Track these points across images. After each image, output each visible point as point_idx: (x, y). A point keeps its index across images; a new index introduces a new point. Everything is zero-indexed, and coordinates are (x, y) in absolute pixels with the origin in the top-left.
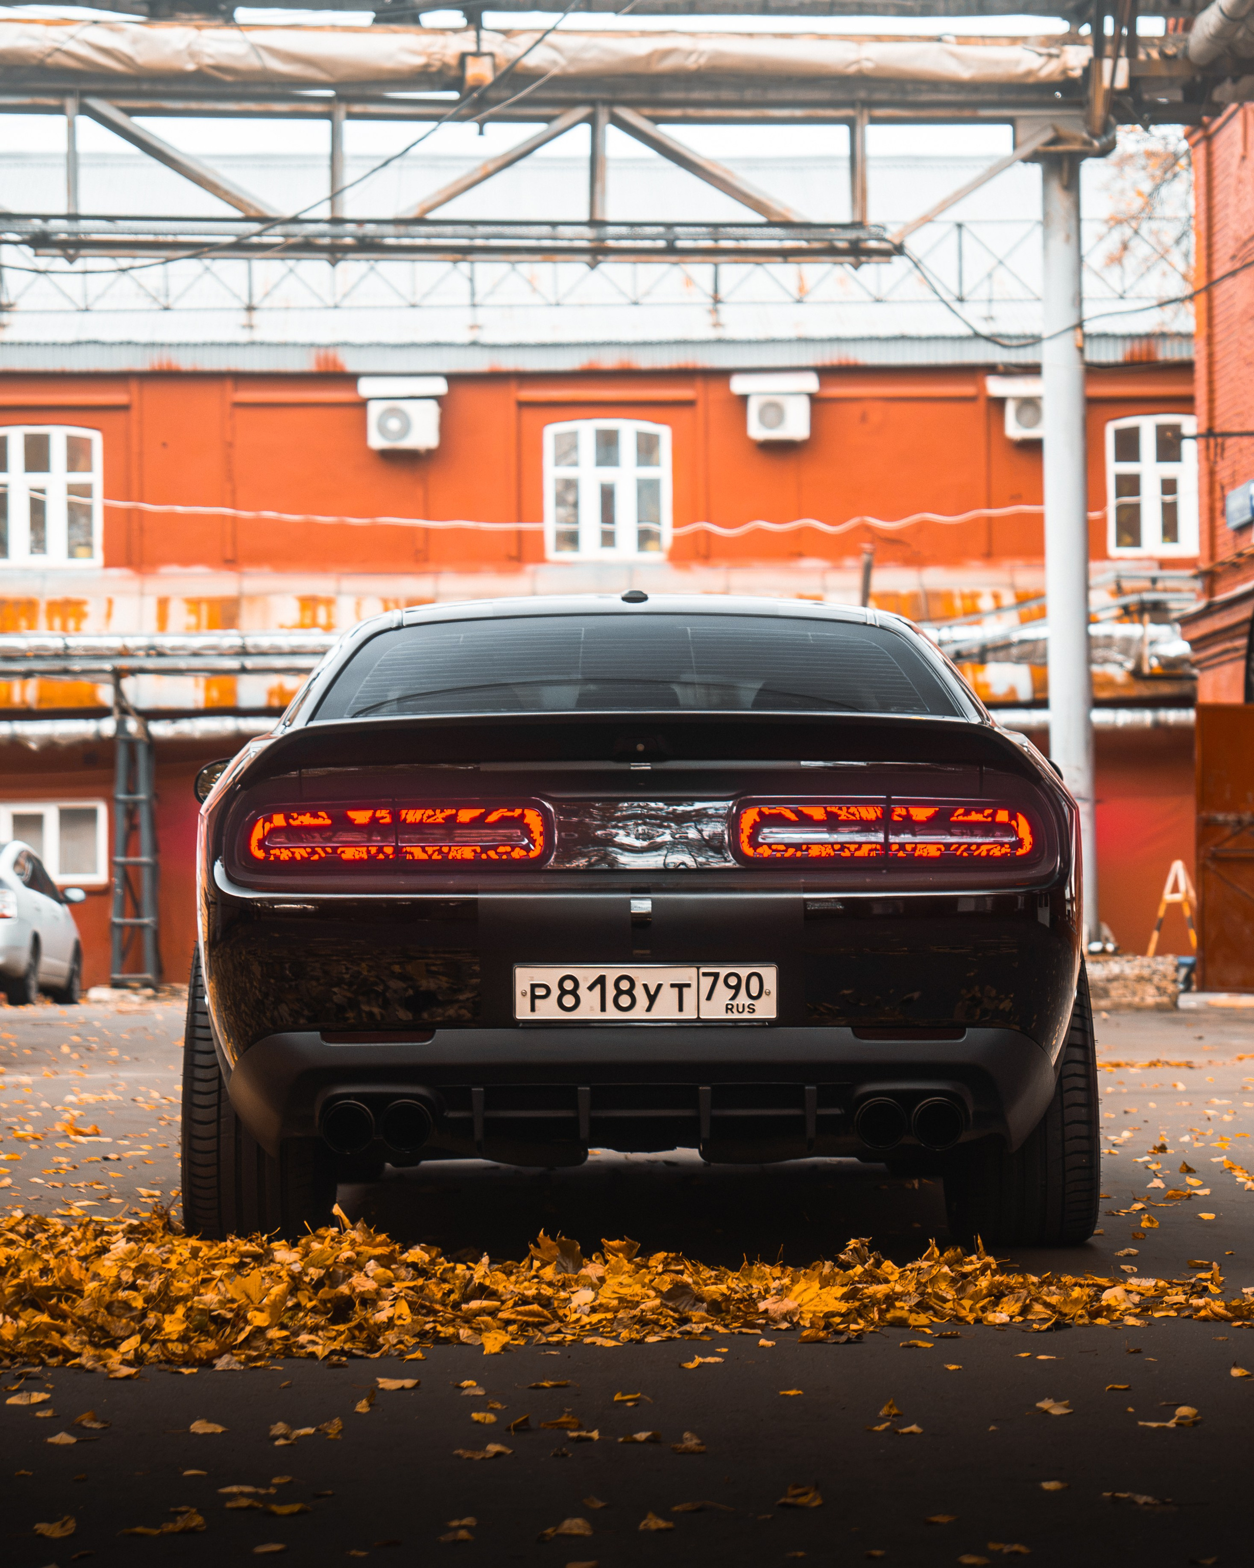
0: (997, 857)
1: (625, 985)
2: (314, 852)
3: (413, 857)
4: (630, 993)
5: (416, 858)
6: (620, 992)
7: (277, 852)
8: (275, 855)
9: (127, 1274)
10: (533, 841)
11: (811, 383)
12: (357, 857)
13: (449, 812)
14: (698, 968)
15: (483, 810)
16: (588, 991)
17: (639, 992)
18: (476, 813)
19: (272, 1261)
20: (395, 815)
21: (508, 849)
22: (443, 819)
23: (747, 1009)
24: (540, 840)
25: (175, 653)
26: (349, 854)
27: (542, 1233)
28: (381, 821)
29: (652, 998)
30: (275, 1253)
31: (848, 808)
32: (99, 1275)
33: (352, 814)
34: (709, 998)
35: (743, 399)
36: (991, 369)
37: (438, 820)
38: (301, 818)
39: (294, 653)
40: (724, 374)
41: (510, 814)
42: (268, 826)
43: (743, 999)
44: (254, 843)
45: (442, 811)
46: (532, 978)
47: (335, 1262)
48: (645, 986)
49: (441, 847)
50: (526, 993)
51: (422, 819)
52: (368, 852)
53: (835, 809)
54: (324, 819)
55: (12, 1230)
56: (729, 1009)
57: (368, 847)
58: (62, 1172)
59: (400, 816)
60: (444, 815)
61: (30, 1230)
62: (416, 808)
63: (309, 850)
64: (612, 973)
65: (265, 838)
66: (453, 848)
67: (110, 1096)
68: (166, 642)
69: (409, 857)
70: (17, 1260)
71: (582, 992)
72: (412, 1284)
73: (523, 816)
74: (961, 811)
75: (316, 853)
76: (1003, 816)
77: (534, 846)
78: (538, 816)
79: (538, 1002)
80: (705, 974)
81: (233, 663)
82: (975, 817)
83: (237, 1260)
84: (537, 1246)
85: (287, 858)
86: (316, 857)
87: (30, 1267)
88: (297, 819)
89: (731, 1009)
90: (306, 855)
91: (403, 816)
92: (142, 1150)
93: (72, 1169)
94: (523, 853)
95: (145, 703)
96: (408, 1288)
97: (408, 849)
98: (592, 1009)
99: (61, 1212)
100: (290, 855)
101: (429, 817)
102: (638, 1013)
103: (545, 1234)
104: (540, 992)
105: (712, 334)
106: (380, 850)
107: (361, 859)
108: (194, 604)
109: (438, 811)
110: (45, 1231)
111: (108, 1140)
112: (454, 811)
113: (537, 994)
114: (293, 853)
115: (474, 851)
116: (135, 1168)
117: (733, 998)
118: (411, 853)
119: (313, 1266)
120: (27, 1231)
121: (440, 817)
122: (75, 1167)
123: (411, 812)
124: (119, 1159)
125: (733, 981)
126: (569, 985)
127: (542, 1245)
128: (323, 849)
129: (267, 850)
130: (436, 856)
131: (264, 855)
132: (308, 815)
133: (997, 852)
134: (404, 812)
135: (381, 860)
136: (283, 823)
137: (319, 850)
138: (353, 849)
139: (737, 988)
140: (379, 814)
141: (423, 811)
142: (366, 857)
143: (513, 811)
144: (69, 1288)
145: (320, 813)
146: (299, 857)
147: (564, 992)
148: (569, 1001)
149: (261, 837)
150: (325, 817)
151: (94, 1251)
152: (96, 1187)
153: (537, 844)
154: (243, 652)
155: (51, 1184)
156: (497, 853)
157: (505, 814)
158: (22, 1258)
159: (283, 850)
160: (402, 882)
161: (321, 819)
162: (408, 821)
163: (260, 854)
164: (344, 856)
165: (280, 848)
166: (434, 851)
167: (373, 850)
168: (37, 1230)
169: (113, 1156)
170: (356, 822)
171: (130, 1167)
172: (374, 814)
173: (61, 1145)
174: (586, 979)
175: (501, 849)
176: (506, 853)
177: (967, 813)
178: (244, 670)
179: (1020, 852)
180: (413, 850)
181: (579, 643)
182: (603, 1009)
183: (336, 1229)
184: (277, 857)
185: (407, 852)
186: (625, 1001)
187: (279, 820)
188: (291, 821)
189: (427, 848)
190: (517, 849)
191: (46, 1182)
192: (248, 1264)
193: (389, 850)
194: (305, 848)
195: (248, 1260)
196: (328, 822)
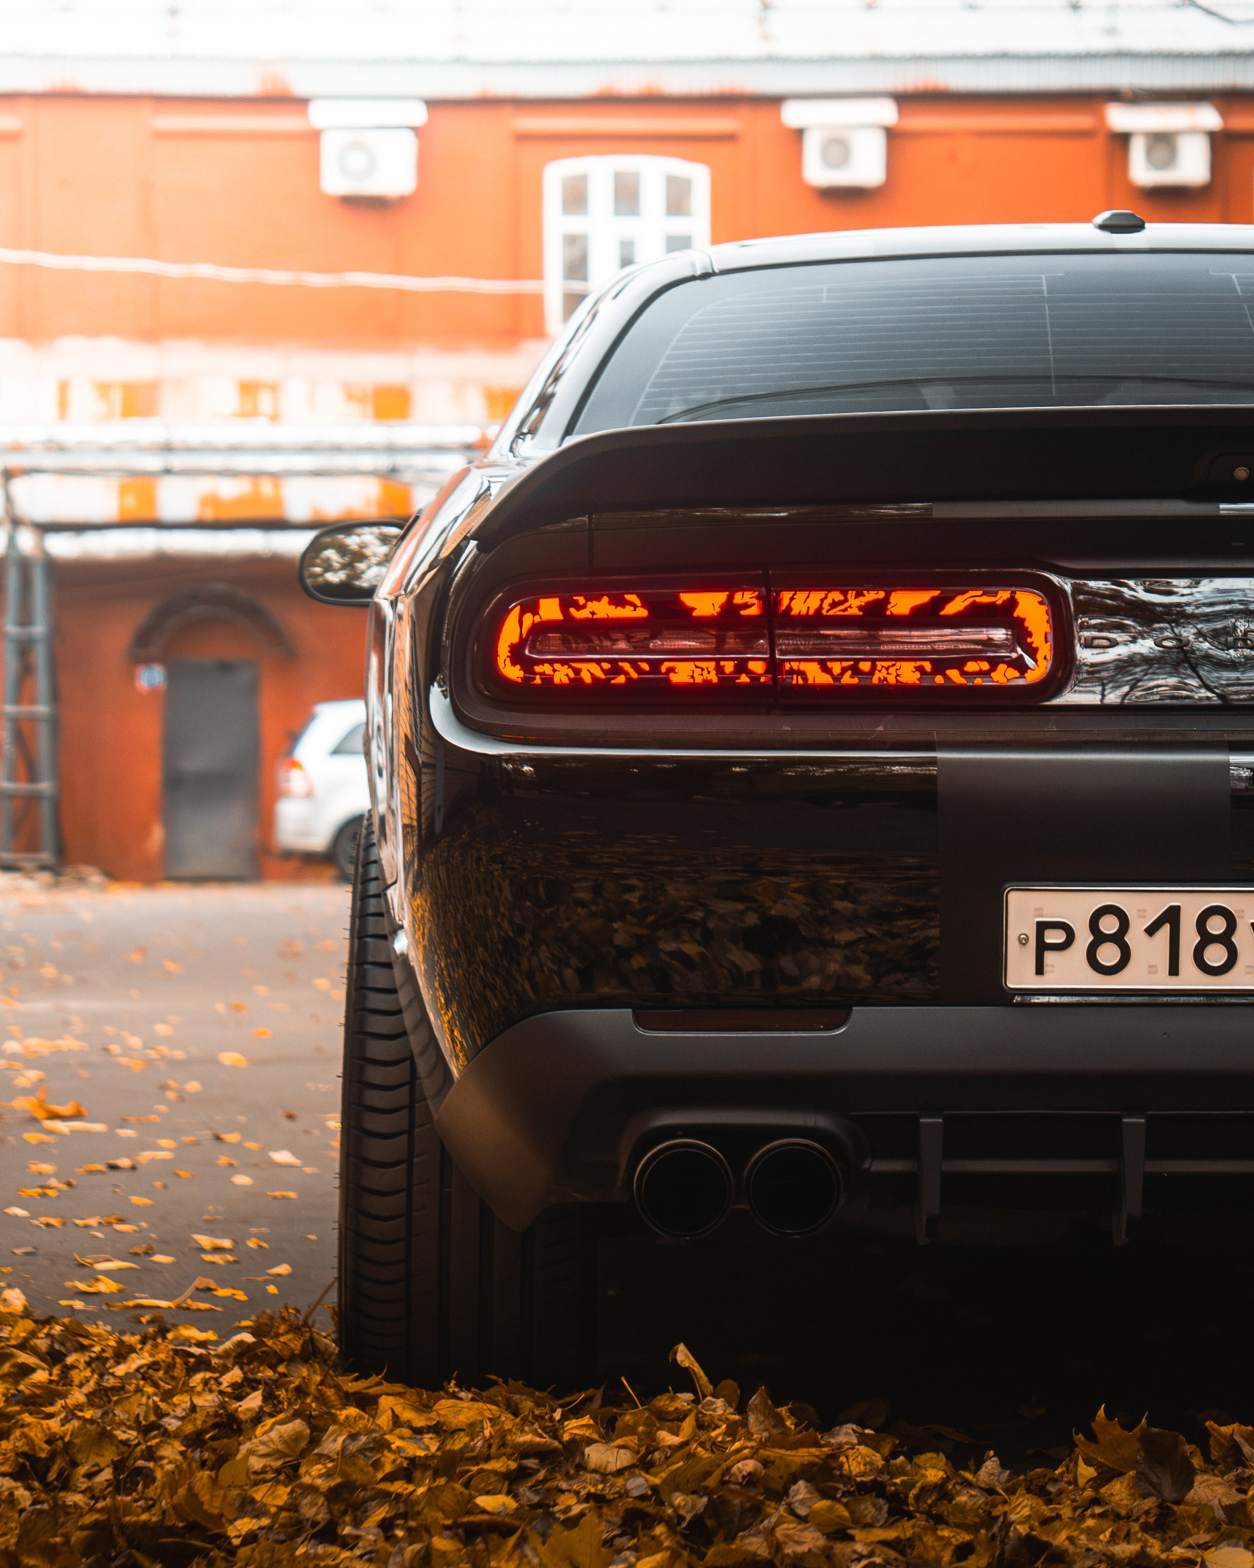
1: (1216, 926)
2: (618, 671)
3: (805, 679)
4: (1226, 939)
5: (810, 681)
6: (1206, 939)
7: (547, 669)
8: (542, 674)
9: (313, 1504)
10: (1033, 652)
11: (887, 112)
12: (699, 679)
13: (871, 596)
15: (936, 593)
16: (1146, 936)
17: (1244, 939)
18: (922, 597)
19: (581, 1467)
20: (770, 604)
21: (985, 666)
22: (860, 608)
24: (1045, 650)
25: (81, 448)
26: (683, 673)
27: (1101, 1412)
28: (743, 612)
30: (587, 1451)
32: (253, 1501)
33: (688, 599)
35: (799, 134)
36: (1114, 96)
37: (850, 612)
38: (593, 606)
39: (234, 449)
40: (775, 101)
41: (986, 599)
42: (528, 619)
44: (503, 651)
45: (859, 595)
46: (1039, 911)
47: (723, 1483)
49: (857, 661)
50: (1027, 939)
51: (821, 608)
52: (719, 670)
54: (635, 607)
55: (23, 1346)
57: (718, 661)
58: (49, 1192)
59: (778, 602)
60: (862, 601)
61: (57, 1346)
62: (810, 587)
63: (606, 666)
64: (1192, 902)
65: (522, 642)
66: (879, 664)
67: (68, 1043)
68: (69, 434)
69: (797, 680)
70: (68, 1445)
71: (1135, 937)
72: (890, 1534)
73: (1012, 603)
75: (622, 671)
77: (1036, 661)
78: (1041, 603)
79: (1050, 958)
81: (153, 463)
83: (513, 1465)
84: (1092, 1437)
85: (565, 680)
86: (621, 679)
87: (93, 1459)
88: (584, 607)
90: (601, 675)
91: (785, 602)
92: (163, 1149)
93: (64, 1187)
94: (1013, 673)
95: (44, 514)
96: (884, 1543)
97: (795, 665)
98: (1152, 969)
99: (82, 1287)
100: (572, 675)
101: (834, 605)
103: (1109, 1415)
104: (1054, 937)
105: (758, 49)
106: (742, 667)
107: (707, 682)
108: (104, 389)
109: (851, 595)
110: (83, 1348)
111: (99, 1127)
112: (881, 595)
113: (1048, 941)
114: (577, 671)
115: (920, 669)
116: (165, 1186)
118: (802, 673)
119: (677, 1488)
120: (51, 1346)
121: (854, 605)
122: (69, 1185)
123: (801, 596)
124: (133, 1168)
126: (1109, 925)
127: (1100, 1437)
128: (634, 663)
129: (528, 665)
130: (847, 679)
131: (521, 674)
132: (605, 599)
134: (786, 596)
135: (744, 685)
136: (557, 615)
137: (627, 666)
138: (691, 665)
140: (739, 598)
141: (822, 595)
142: (715, 679)
143: (995, 594)
144: (193, 1528)
145: (629, 597)
146: (588, 679)
147: (1099, 938)
148: (1109, 954)
149: (515, 640)
150: (638, 602)
151: (210, 1422)
152: (119, 1227)
153: (1040, 656)
154: (167, 448)
155: (43, 1219)
156: (963, 673)
157: (978, 600)
158: (77, 1441)
159: (557, 666)
160: (786, 726)
161: (629, 608)
162: (795, 612)
163: (514, 673)
164: (674, 678)
165: (551, 662)
166: (844, 670)
167: (729, 667)
168: (69, 1345)
169: (124, 1162)
170: (695, 614)
171: (158, 1184)
172: (730, 598)
173: (32, 1137)
174: (1142, 913)
175: (971, 667)
176: (981, 673)
178: (168, 472)
180: (804, 666)
181: (1043, 300)
182: (1174, 970)
183: (689, 1396)
184: (548, 679)
185: (792, 671)
186: (1216, 955)
187: (550, 609)
188: (573, 611)
189: (830, 664)
190: (1002, 667)
191: (35, 1215)
192: (533, 1472)
193: (757, 667)
194: (598, 662)
195: (531, 1463)
196: (642, 613)
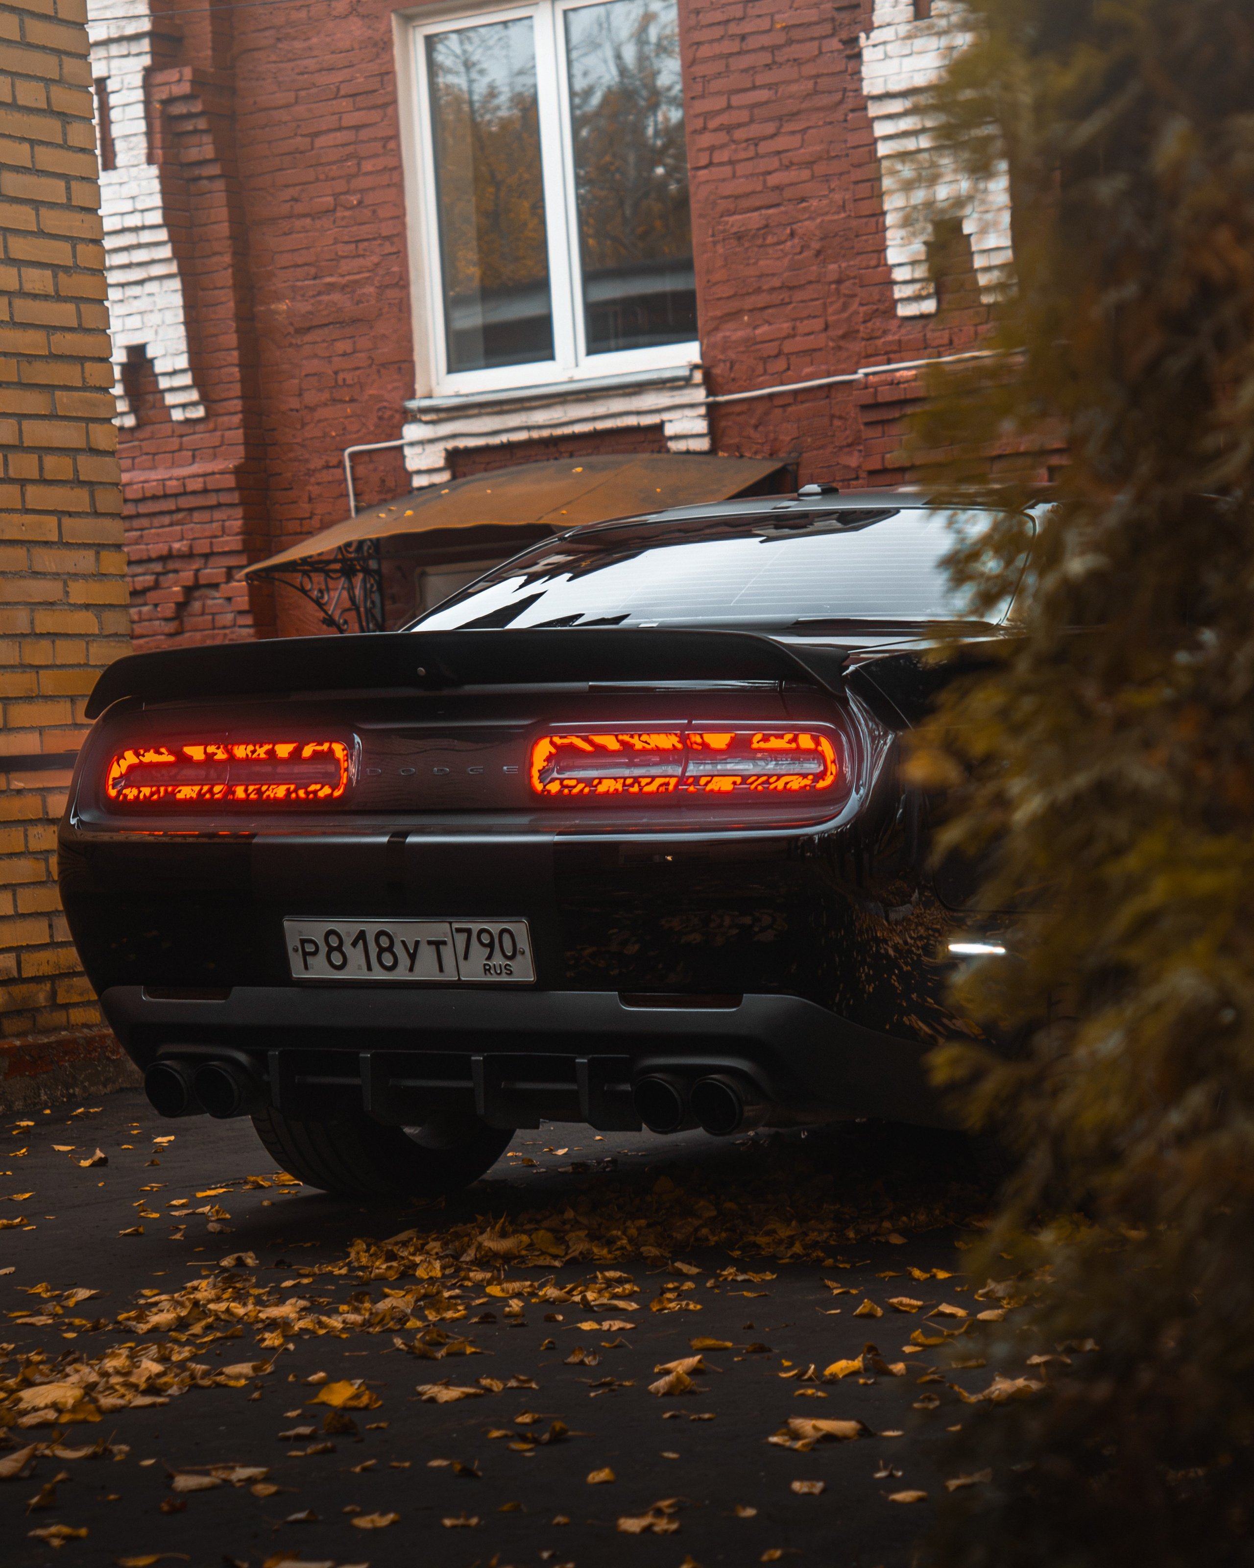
0: (795, 791)
1: (384, 942)
3: (234, 796)
4: (390, 949)
5: (236, 798)
6: (382, 950)
7: (127, 791)
8: (124, 794)
12: (190, 796)
13: (267, 747)
14: (450, 923)
15: (296, 745)
16: (352, 948)
17: (399, 949)
18: (292, 747)
20: (229, 752)
21: (317, 787)
22: (266, 754)
23: (504, 971)
24: (344, 778)
26: (184, 793)
28: (215, 758)
29: (413, 957)
31: (640, 736)
33: (189, 750)
34: (466, 958)
37: (262, 757)
41: (320, 748)
43: (498, 960)
45: (261, 746)
46: (301, 932)
48: (403, 942)
50: (297, 949)
51: (248, 755)
52: (200, 791)
53: (626, 738)
54: (165, 755)
56: (487, 970)
57: (200, 785)
59: (232, 752)
60: (265, 750)
64: (371, 926)
65: (122, 776)
66: (271, 787)
69: (230, 797)
71: (347, 948)
73: (331, 750)
74: (759, 737)
76: (806, 741)
78: (344, 750)
79: (310, 960)
80: (459, 930)
82: (774, 743)
85: (133, 798)
86: (157, 797)
88: (144, 756)
89: (489, 970)
90: (149, 794)
91: (235, 752)
94: (330, 791)
97: (233, 788)
98: (360, 968)
100: (137, 795)
101: (252, 753)
102: (401, 974)
104: (310, 948)
106: (211, 789)
107: (191, 799)
112: (270, 746)
113: (307, 950)
114: (139, 792)
115: (288, 789)
117: (489, 958)
118: (234, 793)
121: (261, 752)
123: (239, 748)
125: (486, 939)
126: (334, 941)
128: (166, 788)
129: (120, 789)
130: (253, 796)
131: (116, 794)
132: (152, 751)
133: (796, 784)
135: (207, 799)
138: (188, 788)
139: (491, 945)
142: (197, 796)
143: (322, 745)
145: (161, 749)
146: (143, 797)
147: (331, 949)
148: (337, 958)
150: (168, 753)
153: (341, 782)
156: (306, 792)
157: (316, 749)
159: (132, 790)
161: (160, 756)
162: (239, 757)
163: (113, 794)
164: (180, 796)
165: (130, 787)
166: (254, 791)
167: (205, 789)
170: (191, 758)
172: (208, 749)
174: (349, 934)
175: (310, 788)
176: (314, 792)
177: (766, 739)
179: (821, 784)
180: (237, 789)
182: (369, 967)
184: (126, 797)
185: (231, 791)
186: (388, 960)
188: (141, 758)
189: (249, 787)
190: (325, 787)
193: (217, 789)
194: (149, 786)
196: (171, 758)
